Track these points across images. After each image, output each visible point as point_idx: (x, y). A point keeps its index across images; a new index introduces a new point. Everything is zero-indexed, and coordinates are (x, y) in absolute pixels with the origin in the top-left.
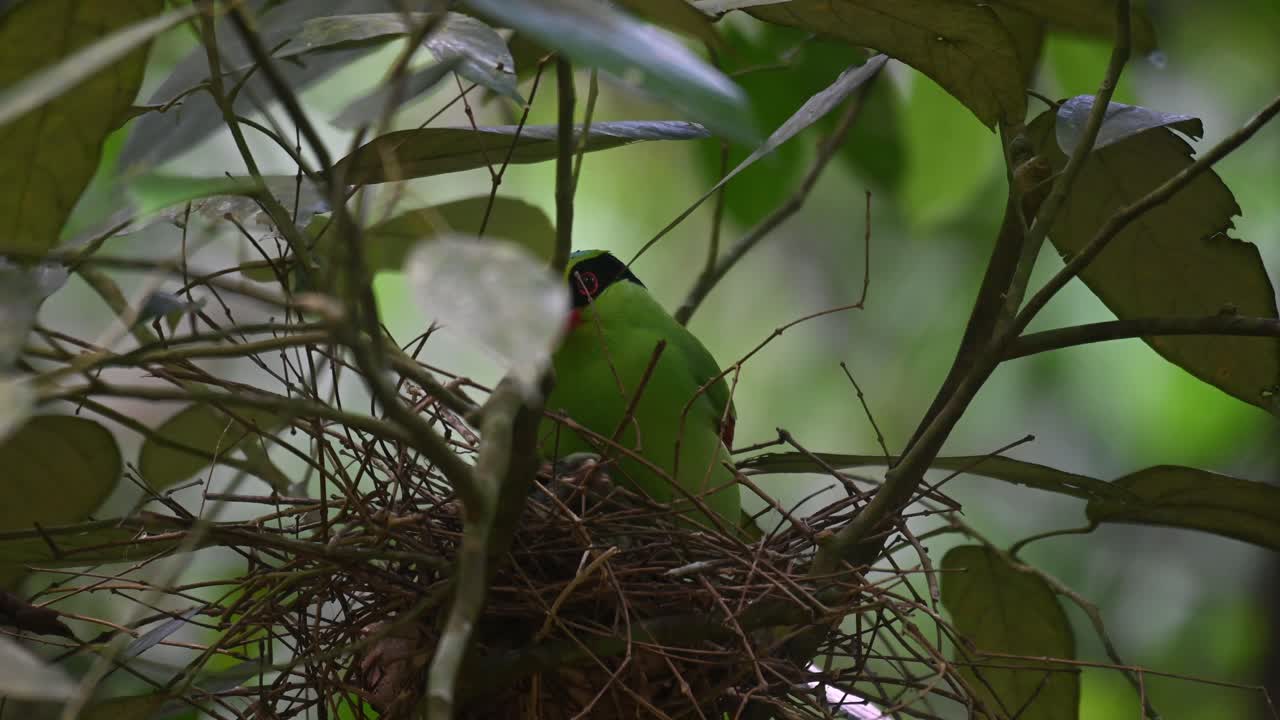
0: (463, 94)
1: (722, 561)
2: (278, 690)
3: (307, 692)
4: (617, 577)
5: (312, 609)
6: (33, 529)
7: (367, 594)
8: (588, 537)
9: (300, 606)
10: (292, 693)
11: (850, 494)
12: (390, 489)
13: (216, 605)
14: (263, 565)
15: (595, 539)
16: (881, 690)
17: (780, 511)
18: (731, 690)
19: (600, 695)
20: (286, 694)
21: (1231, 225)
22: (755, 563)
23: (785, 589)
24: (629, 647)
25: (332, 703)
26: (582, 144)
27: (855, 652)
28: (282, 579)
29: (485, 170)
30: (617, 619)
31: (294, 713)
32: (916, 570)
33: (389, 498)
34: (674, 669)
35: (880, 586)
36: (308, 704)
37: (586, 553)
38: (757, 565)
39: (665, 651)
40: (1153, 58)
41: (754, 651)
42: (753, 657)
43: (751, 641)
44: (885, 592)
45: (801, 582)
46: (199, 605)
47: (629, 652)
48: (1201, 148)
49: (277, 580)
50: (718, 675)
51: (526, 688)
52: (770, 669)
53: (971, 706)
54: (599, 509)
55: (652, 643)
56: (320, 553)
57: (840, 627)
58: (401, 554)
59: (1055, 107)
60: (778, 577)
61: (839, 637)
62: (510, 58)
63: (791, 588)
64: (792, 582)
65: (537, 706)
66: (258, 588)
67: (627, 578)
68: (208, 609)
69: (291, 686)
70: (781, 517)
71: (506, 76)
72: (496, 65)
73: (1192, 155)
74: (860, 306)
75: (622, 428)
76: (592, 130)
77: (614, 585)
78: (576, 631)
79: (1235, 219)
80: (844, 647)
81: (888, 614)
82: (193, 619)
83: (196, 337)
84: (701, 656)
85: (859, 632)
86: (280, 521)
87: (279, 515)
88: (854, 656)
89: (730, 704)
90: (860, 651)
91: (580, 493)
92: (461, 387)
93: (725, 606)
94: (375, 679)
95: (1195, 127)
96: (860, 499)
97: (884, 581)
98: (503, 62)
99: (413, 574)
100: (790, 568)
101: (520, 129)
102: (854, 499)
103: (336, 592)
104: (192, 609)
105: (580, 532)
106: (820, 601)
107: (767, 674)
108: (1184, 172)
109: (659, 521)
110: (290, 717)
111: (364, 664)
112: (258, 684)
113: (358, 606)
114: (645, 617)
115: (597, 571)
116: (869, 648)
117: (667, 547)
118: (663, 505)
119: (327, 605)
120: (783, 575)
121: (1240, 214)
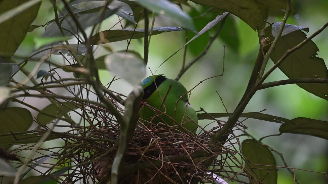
0: (120, 21)
1: (186, 141)
2: (73, 175)
3: (80, 175)
4: (160, 145)
5: (81, 154)
6: (10, 133)
7: (96, 150)
8: (152, 135)
9: (78, 153)
10: (77, 175)
11: (219, 125)
12: (102, 123)
13: (57, 153)
14: (69, 143)
15: (154, 135)
16: (227, 174)
17: (201, 128)
18: (189, 174)
19: (155, 175)
20: (75, 176)
21: (317, 54)
22: (195, 141)
23: (203, 148)
24: (163, 163)
25: (87, 178)
26: (151, 33)
27: (220, 165)
28: (74, 146)
29: (126, 40)
30: (160, 156)
31: (77, 180)
32: (236, 143)
33: (101, 125)
34: (175, 169)
35: (227, 147)
36: (80, 178)
37: (152, 139)
38: (195, 142)
39: (172, 164)
40: (296, 16)
41: (195, 164)
42: (194, 165)
43: (194, 161)
44: (228, 149)
45: (207, 146)
46: (52, 153)
47: (163, 164)
48: (309, 35)
49: (73, 146)
50: (185, 170)
51: (136, 173)
52: (199, 168)
53: (250, 178)
54: (155, 128)
55: (169, 162)
56: (84, 139)
57: (217, 159)
58: (104, 139)
59: (271, 25)
60: (201, 145)
61: (216, 161)
62: (132, 12)
63: (204, 148)
64: (204, 146)
65: (139, 178)
66: (68, 149)
67: (162, 145)
68: (54, 154)
69: (76, 174)
70: (201, 130)
71: (131, 16)
72: (128, 14)
73: (306, 37)
74: (222, 75)
75: (161, 107)
76: (153, 29)
77: (159, 147)
78: (149, 159)
79: (318, 52)
80: (218, 164)
81: (229, 155)
82: (51, 157)
83: (52, 82)
84: (181, 165)
85: (222, 160)
86: (73, 132)
87: (73, 130)
88: (220, 166)
89: (189, 178)
90: (222, 164)
91: (150, 124)
92: (120, 96)
93: (187, 152)
94: (98, 172)
95: (307, 30)
96: (222, 126)
97: (228, 146)
98: (130, 13)
99: (107, 145)
100: (204, 143)
101: (135, 29)
102: (220, 126)
103: (88, 150)
104: (51, 154)
105: (150, 134)
106: (212, 151)
107: (198, 170)
108: (305, 41)
109: (170, 131)
110: (76, 182)
111: (95, 168)
112: (68, 173)
113: (93, 153)
114: (167, 155)
115: (155, 143)
116: (224, 164)
117: (173, 137)
118: (171, 127)
119: (86, 153)
120: (202, 144)
121: (319, 51)
